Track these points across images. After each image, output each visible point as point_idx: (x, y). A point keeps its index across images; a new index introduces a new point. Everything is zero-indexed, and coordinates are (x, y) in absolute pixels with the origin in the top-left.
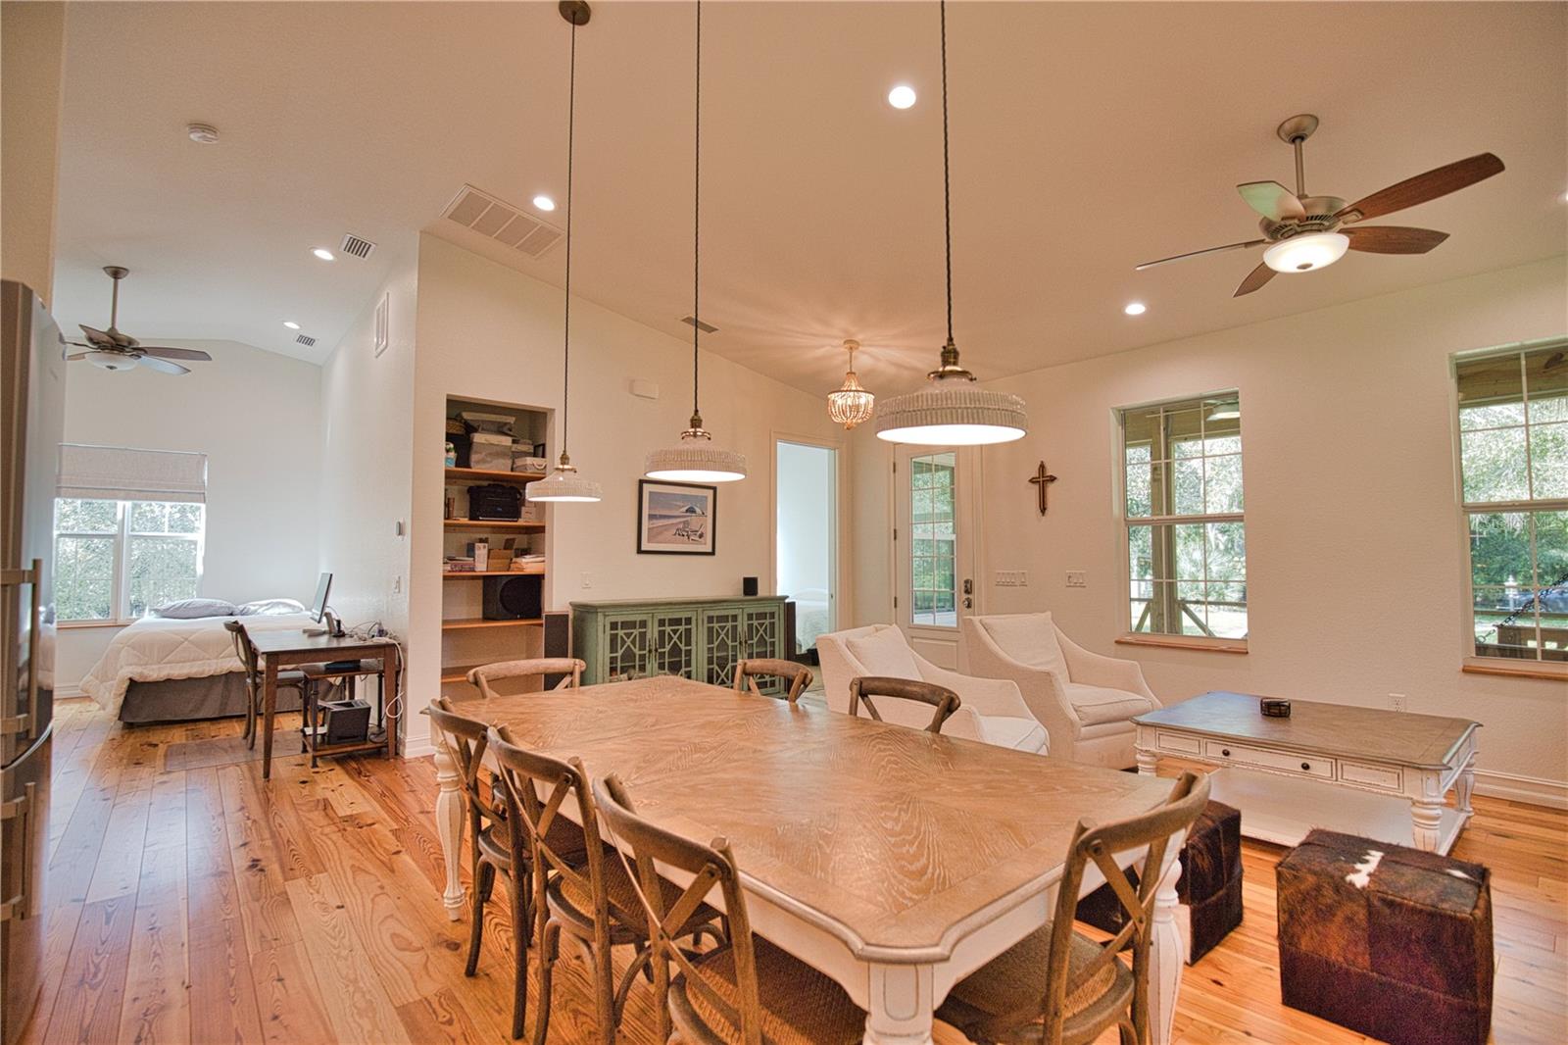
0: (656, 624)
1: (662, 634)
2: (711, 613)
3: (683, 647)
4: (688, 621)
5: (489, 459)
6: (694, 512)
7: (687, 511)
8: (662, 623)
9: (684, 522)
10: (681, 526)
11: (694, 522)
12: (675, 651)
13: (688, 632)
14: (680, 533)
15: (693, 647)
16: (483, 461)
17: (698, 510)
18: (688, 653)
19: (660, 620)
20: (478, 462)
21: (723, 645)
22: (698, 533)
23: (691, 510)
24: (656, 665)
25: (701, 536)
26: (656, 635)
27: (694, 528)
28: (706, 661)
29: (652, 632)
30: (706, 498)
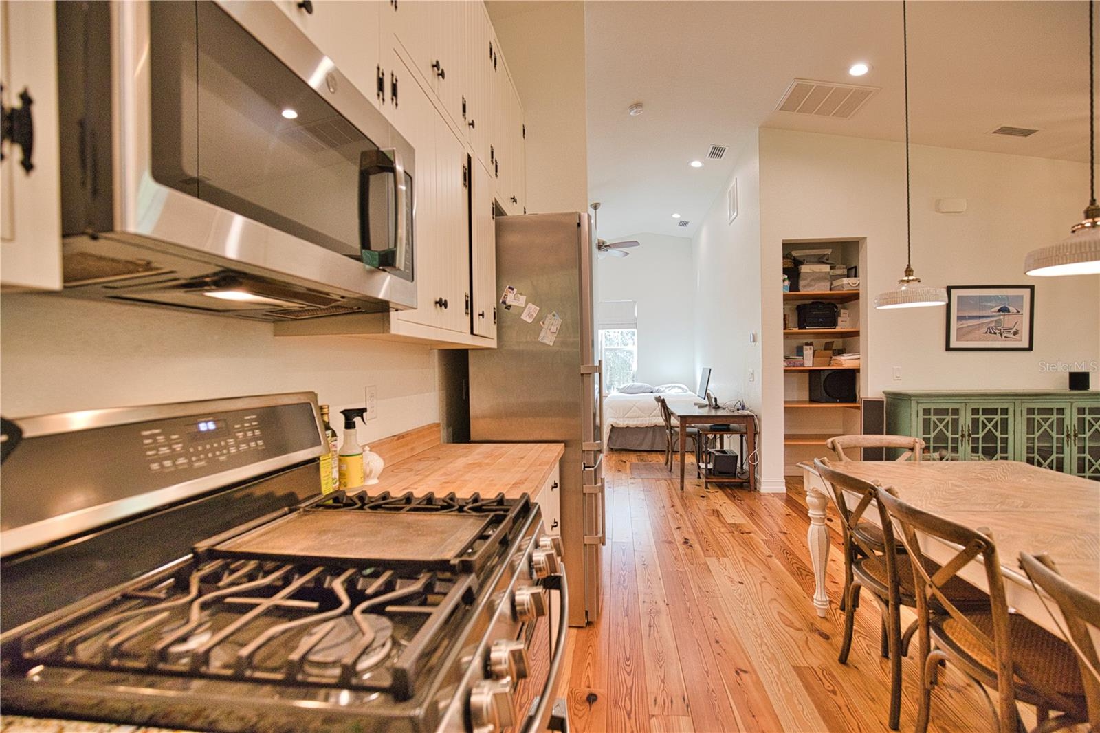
0: (969, 412)
1: (975, 422)
2: (1032, 405)
3: (998, 434)
4: (1005, 411)
5: (814, 283)
6: (1008, 311)
7: (999, 311)
8: (975, 411)
9: (996, 321)
10: (993, 325)
11: (1008, 321)
12: (990, 437)
13: (1005, 423)
14: (991, 331)
15: (1010, 436)
16: (809, 285)
17: (1012, 309)
18: (1005, 441)
19: (973, 410)
20: (804, 287)
21: (1046, 436)
22: (1012, 331)
23: (1004, 310)
24: (969, 449)
25: (1016, 333)
26: (969, 422)
27: (1007, 326)
28: (1025, 450)
29: (966, 419)
30: (1022, 297)
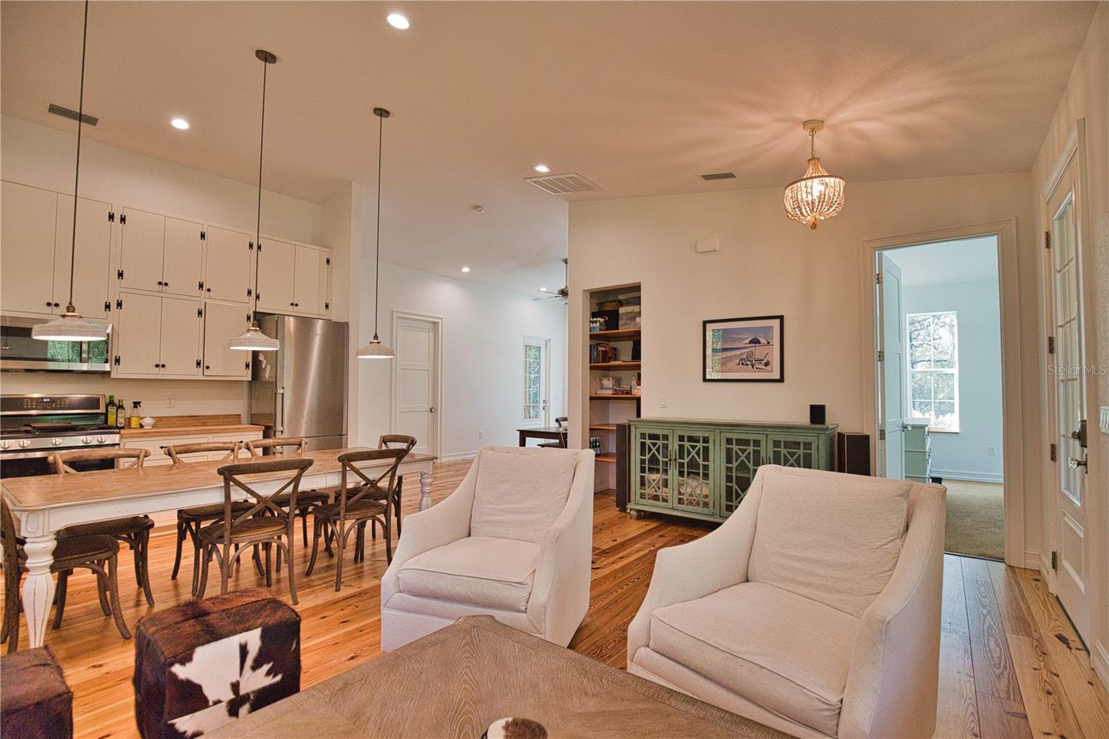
0: (677, 439)
1: (681, 447)
2: (730, 436)
3: (701, 461)
4: (706, 440)
5: (628, 322)
6: (758, 342)
7: (750, 342)
8: (681, 438)
9: (748, 352)
10: (745, 356)
11: (759, 352)
12: (693, 463)
13: (706, 450)
14: (743, 362)
15: (711, 464)
16: (626, 324)
17: (763, 341)
18: (706, 468)
19: (680, 436)
20: (623, 325)
21: (743, 466)
22: (763, 362)
23: (755, 341)
24: (676, 472)
25: (767, 364)
26: (676, 448)
27: (758, 357)
28: (724, 478)
29: (674, 445)
30: (771, 328)
